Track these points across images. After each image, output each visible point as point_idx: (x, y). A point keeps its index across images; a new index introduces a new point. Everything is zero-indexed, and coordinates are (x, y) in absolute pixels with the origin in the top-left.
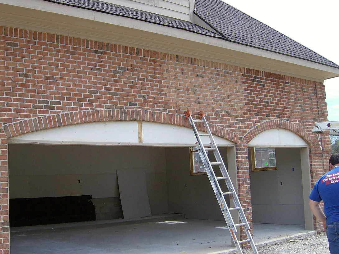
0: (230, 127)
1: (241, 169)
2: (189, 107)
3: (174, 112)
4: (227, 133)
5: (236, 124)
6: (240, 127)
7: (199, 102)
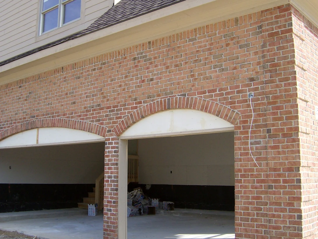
0: (99, 120)
1: (106, 165)
2: (66, 110)
3: (55, 116)
4: (95, 128)
5: (107, 116)
6: (110, 119)
7: (74, 103)
